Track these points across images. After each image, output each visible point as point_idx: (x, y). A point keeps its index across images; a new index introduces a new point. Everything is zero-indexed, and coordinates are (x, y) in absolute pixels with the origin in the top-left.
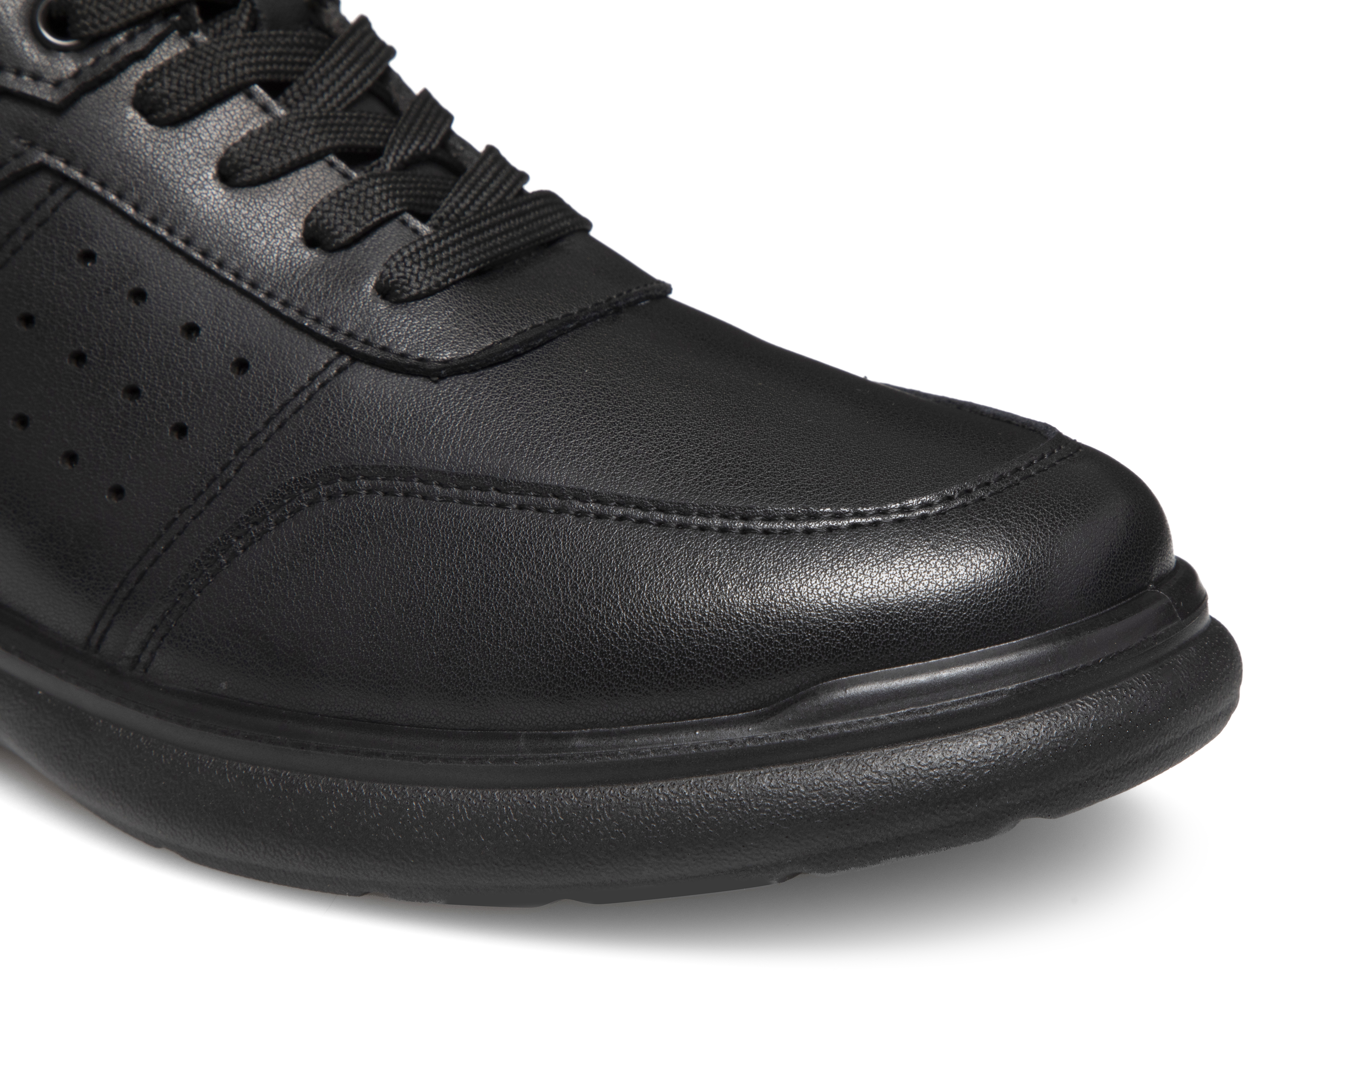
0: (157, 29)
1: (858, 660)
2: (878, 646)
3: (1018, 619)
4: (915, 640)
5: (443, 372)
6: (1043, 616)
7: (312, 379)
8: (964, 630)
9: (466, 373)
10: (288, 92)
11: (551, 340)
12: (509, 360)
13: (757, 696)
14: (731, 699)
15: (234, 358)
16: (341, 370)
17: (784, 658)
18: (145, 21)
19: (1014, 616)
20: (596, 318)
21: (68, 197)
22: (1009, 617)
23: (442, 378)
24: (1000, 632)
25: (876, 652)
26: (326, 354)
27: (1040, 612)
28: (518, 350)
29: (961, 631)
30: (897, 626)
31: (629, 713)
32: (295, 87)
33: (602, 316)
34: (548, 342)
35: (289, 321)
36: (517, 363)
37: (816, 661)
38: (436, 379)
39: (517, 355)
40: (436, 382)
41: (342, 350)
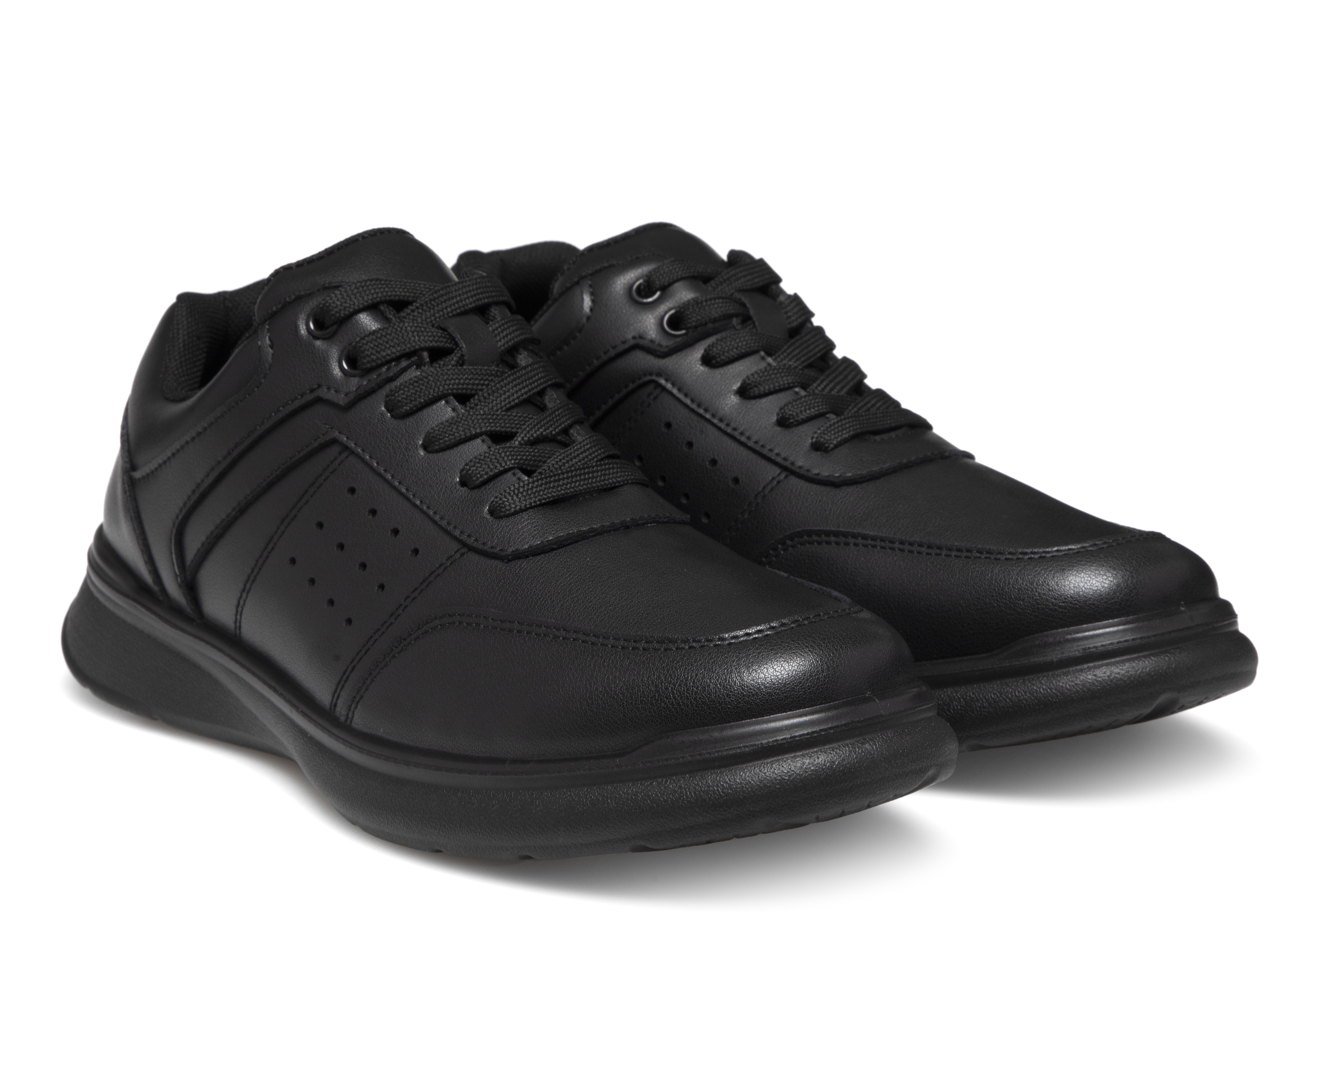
0: (404, 363)
1: (678, 723)
2: (688, 716)
3: (770, 705)
4: (709, 713)
5: (510, 557)
6: (786, 703)
7: (447, 560)
8: (737, 708)
9: (523, 558)
10: (472, 400)
11: (577, 542)
12: (548, 552)
13: (624, 742)
14: (611, 743)
15: (413, 548)
16: (462, 555)
17: (639, 720)
18: (398, 359)
19: (767, 703)
20: (610, 531)
21: (347, 457)
22: (764, 703)
23: (509, 561)
24: (758, 711)
25: (688, 719)
26: (455, 546)
27: (784, 701)
28: (554, 546)
29: (735, 709)
30: (699, 704)
31: (560, 749)
32: (476, 397)
33: (615, 530)
34: (575, 543)
35: (441, 527)
36: (552, 554)
37: (655, 723)
38: (506, 561)
39: (553, 550)
40: (506, 563)
41: (464, 545)
